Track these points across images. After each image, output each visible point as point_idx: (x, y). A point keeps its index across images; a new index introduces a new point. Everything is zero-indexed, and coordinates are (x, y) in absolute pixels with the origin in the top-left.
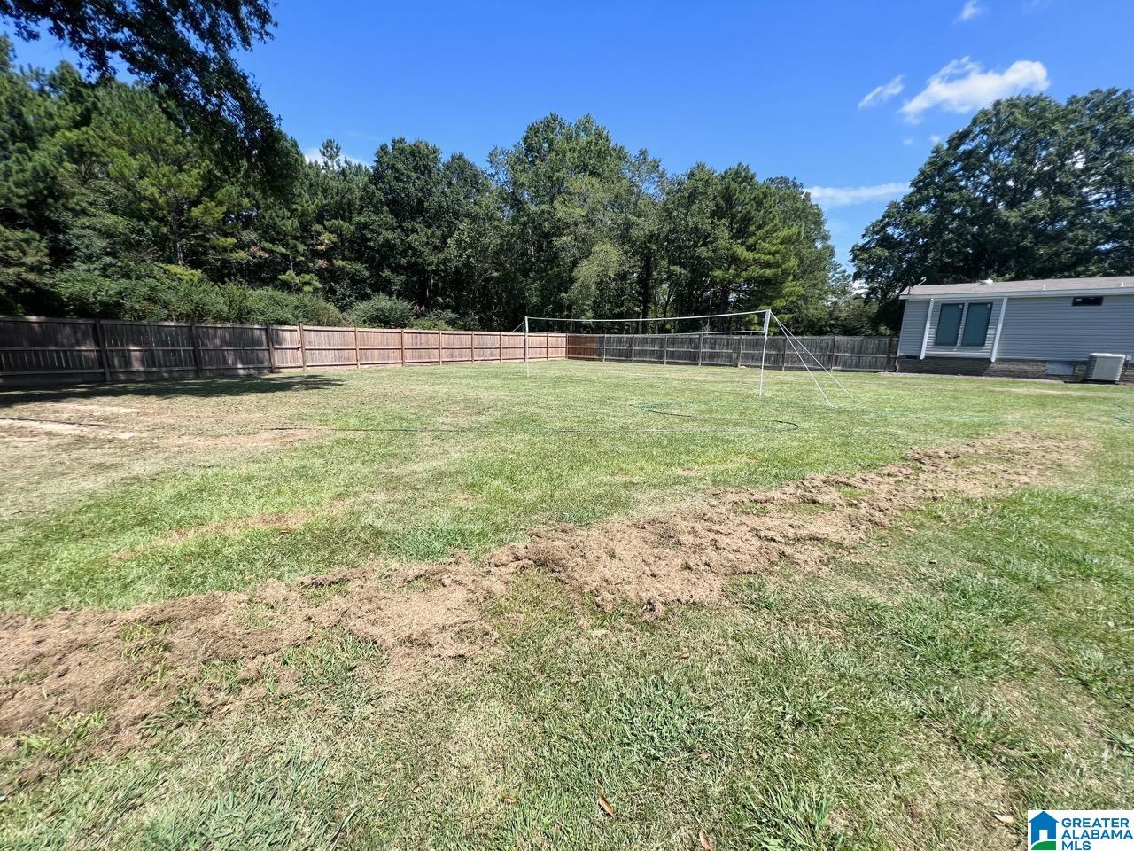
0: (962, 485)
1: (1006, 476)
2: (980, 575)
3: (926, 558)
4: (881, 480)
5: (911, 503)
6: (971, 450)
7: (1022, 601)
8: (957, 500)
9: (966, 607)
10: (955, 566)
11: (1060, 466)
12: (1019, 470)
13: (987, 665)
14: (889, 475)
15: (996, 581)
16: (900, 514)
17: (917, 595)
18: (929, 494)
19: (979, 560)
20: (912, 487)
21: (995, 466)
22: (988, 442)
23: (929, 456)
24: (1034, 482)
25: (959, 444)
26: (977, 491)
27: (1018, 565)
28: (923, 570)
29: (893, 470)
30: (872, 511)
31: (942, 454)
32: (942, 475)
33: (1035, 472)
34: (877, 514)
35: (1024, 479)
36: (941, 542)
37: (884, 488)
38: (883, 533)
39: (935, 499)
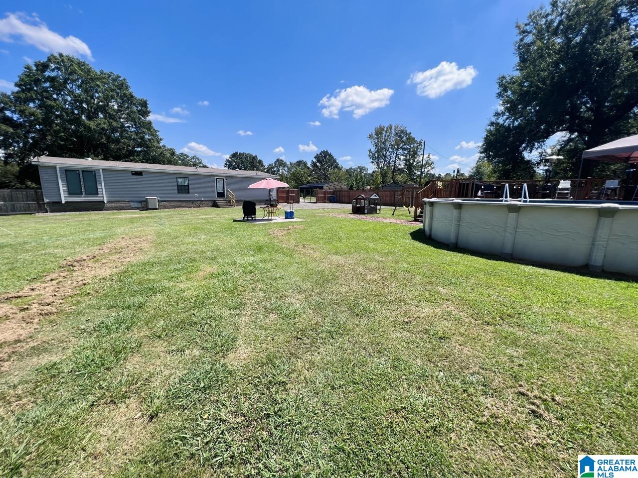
0: (99, 272)
1: (120, 261)
2: (113, 314)
3: (83, 319)
4: (46, 285)
5: (70, 292)
6: (101, 252)
7: (133, 316)
8: (97, 281)
9: (109, 334)
10: (100, 316)
11: (141, 249)
12: (126, 256)
13: (122, 355)
14: (52, 280)
15: (121, 313)
16: (62, 301)
17: (80, 343)
18: (81, 283)
19: (112, 307)
20: (69, 282)
21: (114, 257)
22: (110, 245)
23: (77, 261)
24: (133, 259)
25: (95, 250)
26: (106, 272)
27: (129, 301)
28: (82, 327)
29: (53, 276)
30: (41, 307)
31: (85, 258)
32: (87, 270)
33: (132, 255)
34: (46, 307)
35: (128, 260)
36: (91, 307)
37: (50, 289)
38: (53, 317)
39: (84, 284)
